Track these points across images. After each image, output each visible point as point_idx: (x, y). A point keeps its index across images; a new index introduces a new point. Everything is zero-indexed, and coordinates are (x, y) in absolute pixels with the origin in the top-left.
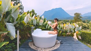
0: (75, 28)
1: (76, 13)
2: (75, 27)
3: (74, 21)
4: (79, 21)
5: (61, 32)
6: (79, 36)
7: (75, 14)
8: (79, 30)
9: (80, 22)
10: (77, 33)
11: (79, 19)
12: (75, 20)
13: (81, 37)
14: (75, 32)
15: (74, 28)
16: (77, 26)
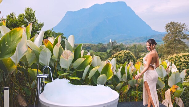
0: (167, 77)
1: (172, 24)
2: (167, 71)
3: (165, 50)
4: (178, 50)
5: (128, 88)
6: (177, 99)
7: (167, 26)
8: (179, 81)
9: (181, 54)
10: (174, 91)
11: (180, 42)
12: (168, 47)
13: (184, 103)
14: (167, 87)
15: (165, 75)
16: (174, 69)
